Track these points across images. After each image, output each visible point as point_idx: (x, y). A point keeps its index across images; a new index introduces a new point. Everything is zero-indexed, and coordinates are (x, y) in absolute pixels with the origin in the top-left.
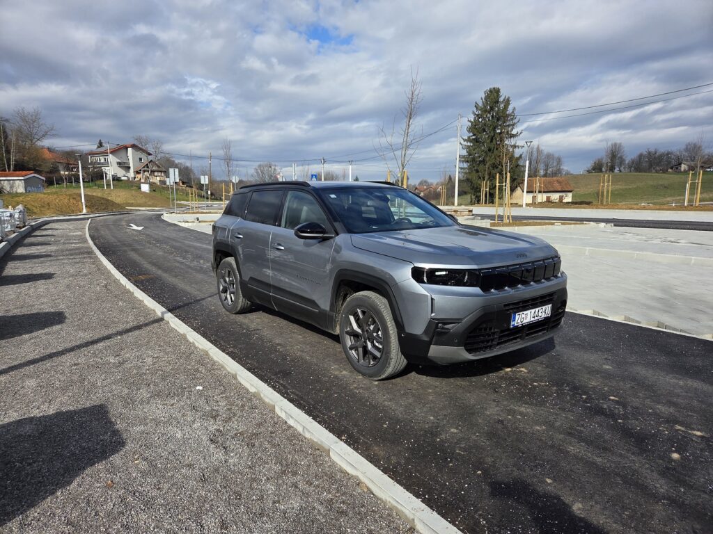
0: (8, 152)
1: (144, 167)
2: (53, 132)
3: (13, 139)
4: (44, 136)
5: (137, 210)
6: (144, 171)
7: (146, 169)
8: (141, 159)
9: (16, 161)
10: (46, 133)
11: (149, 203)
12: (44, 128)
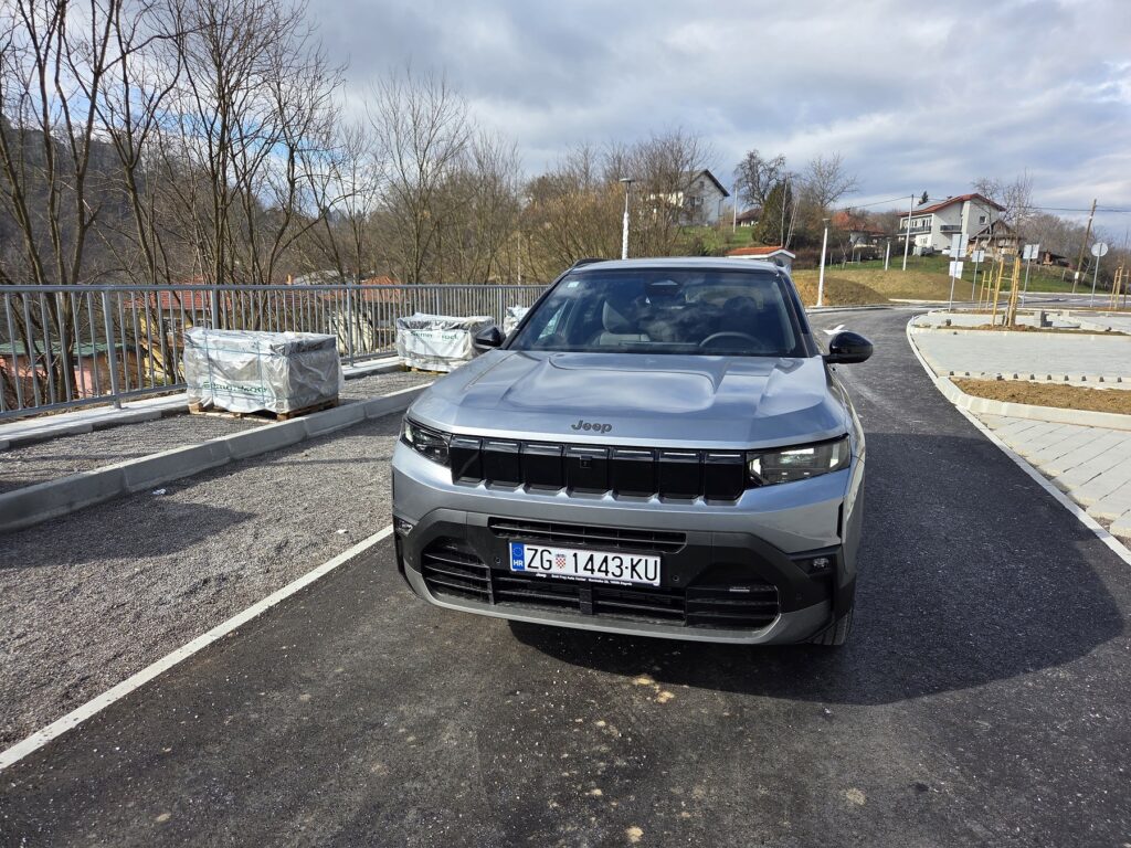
0: (788, 220)
1: (983, 232)
2: (854, 187)
3: (797, 200)
4: (839, 193)
5: (903, 304)
6: (981, 239)
7: (985, 235)
8: (982, 219)
9: (795, 232)
10: (843, 189)
11: (938, 293)
12: (842, 182)
